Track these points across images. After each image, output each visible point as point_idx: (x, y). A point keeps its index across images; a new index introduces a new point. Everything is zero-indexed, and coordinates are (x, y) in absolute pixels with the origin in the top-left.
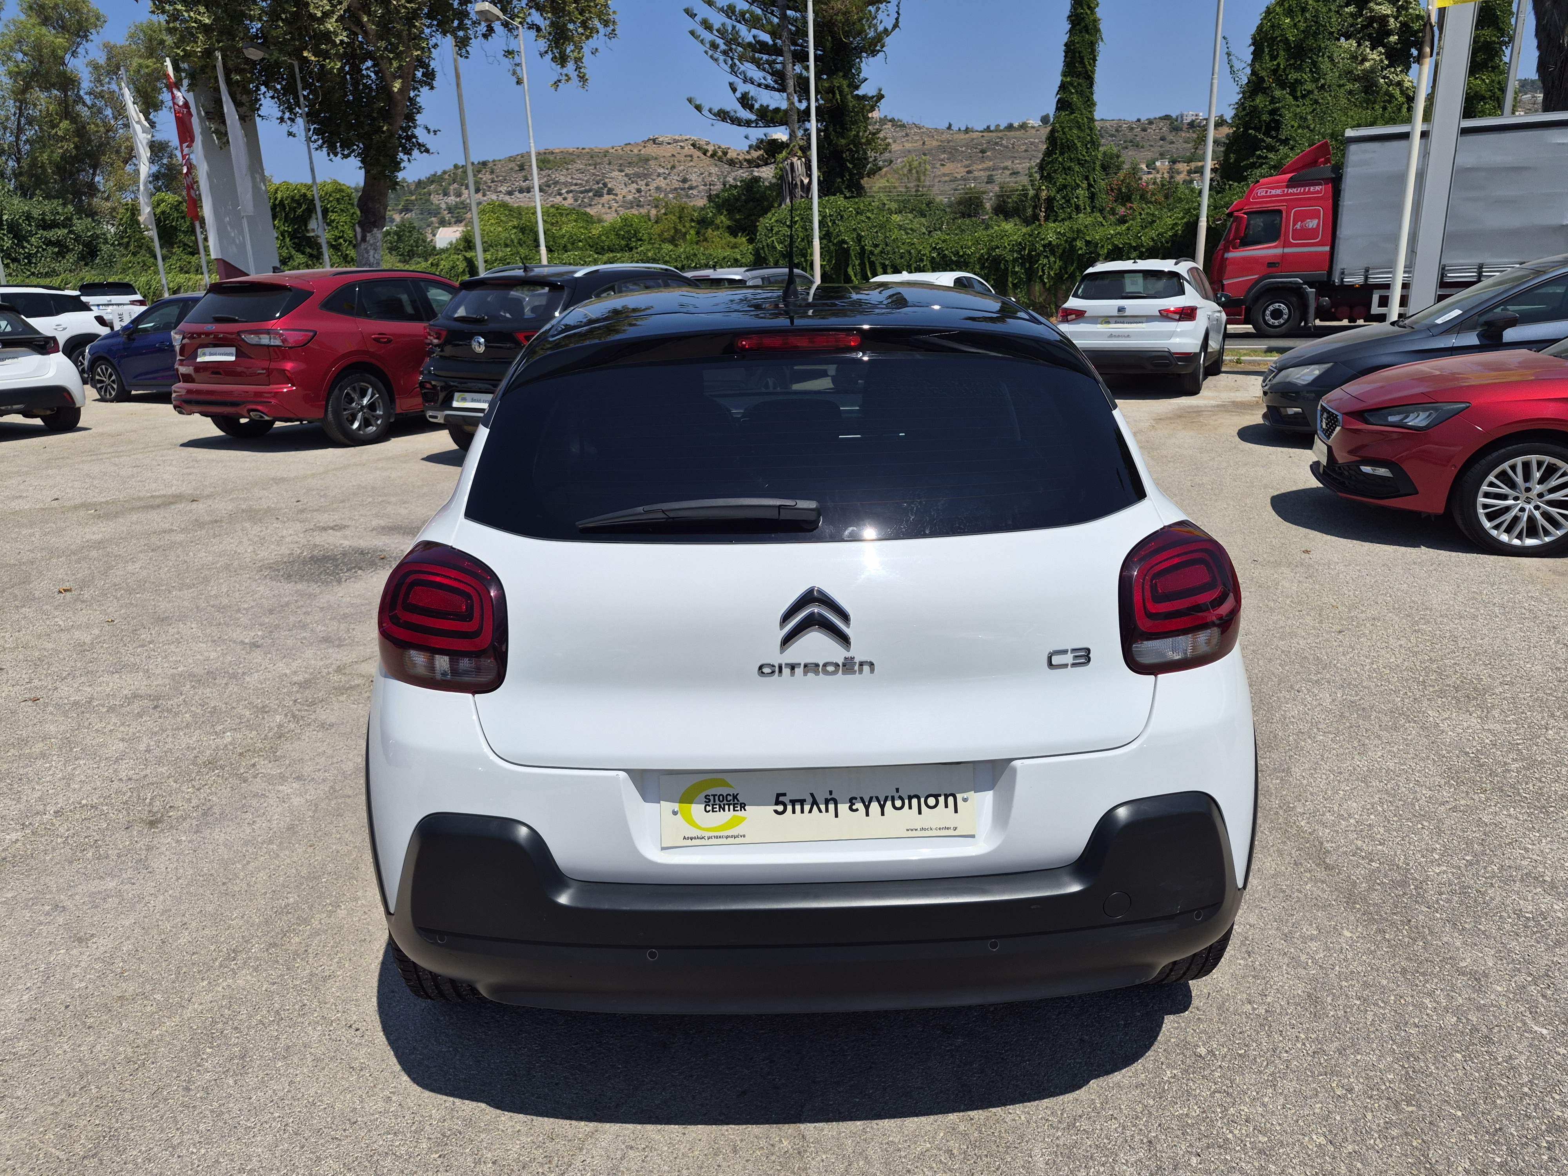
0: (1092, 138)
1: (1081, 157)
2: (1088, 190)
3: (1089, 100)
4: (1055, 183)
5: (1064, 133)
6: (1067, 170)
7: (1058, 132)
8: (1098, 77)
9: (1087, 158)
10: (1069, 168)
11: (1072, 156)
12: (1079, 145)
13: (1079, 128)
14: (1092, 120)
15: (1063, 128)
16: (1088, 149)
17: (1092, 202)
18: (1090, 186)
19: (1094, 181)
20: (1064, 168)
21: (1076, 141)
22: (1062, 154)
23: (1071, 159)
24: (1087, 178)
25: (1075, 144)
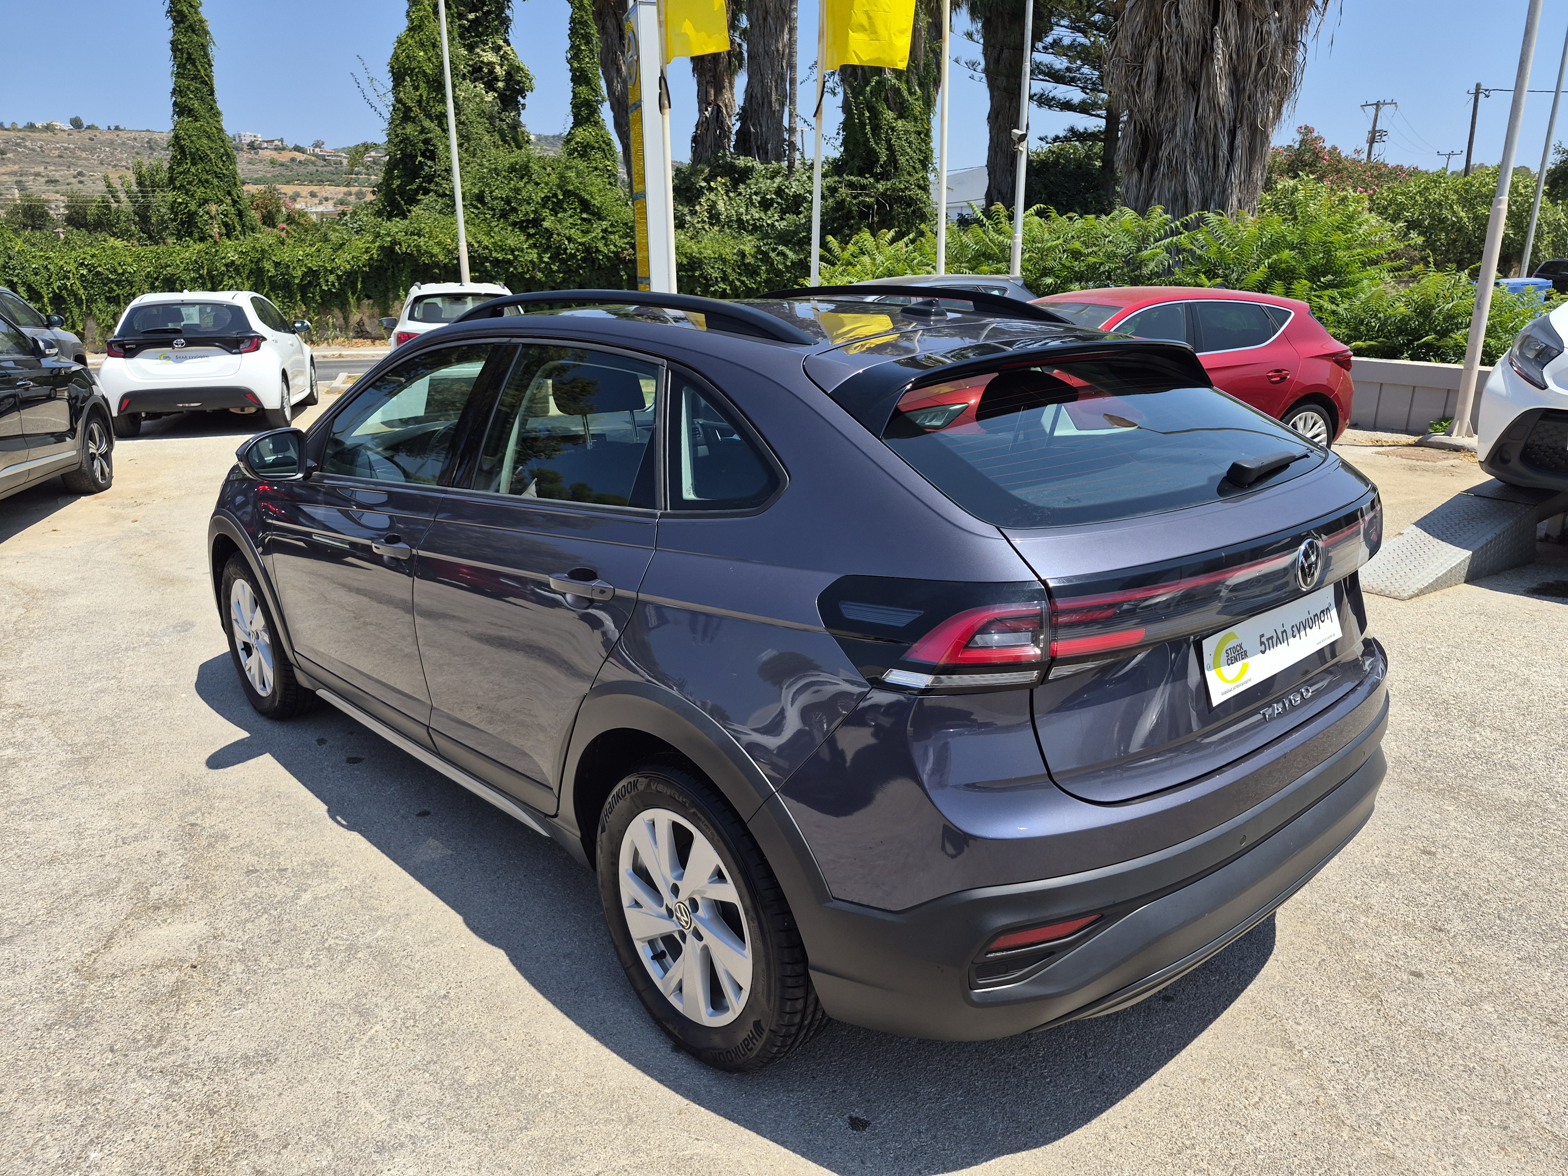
0: (225, 150)
1: (218, 170)
2: (233, 206)
3: (212, 108)
4: (192, 194)
5: (192, 142)
6: (204, 183)
7: (184, 139)
8: (216, 86)
9: (225, 171)
10: (207, 181)
11: (207, 168)
12: (212, 156)
13: (209, 137)
14: (220, 130)
15: (189, 137)
16: (224, 162)
17: (241, 220)
18: (235, 202)
19: (239, 197)
20: (200, 181)
21: (209, 152)
22: (194, 164)
23: (207, 172)
24: (229, 193)
25: (208, 156)
